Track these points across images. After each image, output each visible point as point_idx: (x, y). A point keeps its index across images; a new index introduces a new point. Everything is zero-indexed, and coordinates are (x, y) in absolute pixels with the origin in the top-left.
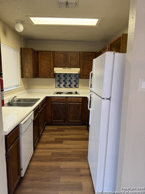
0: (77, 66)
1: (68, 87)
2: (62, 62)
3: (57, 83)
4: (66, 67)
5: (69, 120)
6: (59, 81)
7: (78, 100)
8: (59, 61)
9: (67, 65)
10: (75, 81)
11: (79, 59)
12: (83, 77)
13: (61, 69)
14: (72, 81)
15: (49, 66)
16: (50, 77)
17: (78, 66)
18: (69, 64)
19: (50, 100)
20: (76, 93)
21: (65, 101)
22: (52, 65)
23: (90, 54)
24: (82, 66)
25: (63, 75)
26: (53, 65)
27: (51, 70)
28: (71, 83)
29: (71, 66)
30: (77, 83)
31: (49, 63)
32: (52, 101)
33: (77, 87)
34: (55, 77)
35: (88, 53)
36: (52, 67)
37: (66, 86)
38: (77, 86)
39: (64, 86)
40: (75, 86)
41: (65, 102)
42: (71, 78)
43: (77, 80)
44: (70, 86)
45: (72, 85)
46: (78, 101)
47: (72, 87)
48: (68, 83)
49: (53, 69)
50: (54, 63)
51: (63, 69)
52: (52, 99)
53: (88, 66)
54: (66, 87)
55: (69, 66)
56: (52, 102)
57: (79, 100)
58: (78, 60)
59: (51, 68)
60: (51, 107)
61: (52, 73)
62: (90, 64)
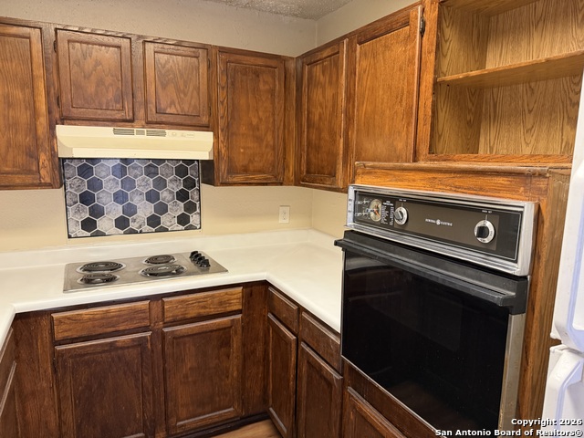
0: (194, 121)
1: (146, 228)
2: (110, 96)
3: (78, 211)
4: (132, 121)
5: (173, 420)
6: (86, 199)
7: (221, 303)
8: (91, 89)
9: (141, 113)
10: (182, 196)
11: (204, 80)
12: (231, 180)
13: (106, 132)
14: (165, 195)
15: (24, 117)
16: (29, 179)
17: (205, 120)
18: (152, 107)
19: (46, 334)
20: (200, 261)
21: (146, 323)
22: (42, 107)
23: (260, 61)
24: (221, 123)
25: (111, 164)
26: (50, 112)
27: (36, 138)
28: (162, 209)
29: (164, 118)
30: (191, 208)
31: (18, 94)
32: (58, 336)
33: (192, 228)
34: (60, 182)
35: (252, 60)
36: (43, 121)
37: (133, 226)
38: (194, 219)
39: (122, 223)
40: (183, 220)
41: (145, 329)
42: (161, 183)
43: (193, 193)
44: (154, 222)
45: (165, 220)
46: (221, 310)
47: (166, 230)
48: (145, 210)
49: (52, 135)
50: (56, 99)
51: (116, 132)
52: (60, 321)
53: (255, 121)
54: (133, 232)
55: (153, 116)
56: (56, 343)
57: (228, 302)
58: (204, 88)
59: (33, 128)
60: (55, 371)
61: (43, 158)
62: (260, 113)
